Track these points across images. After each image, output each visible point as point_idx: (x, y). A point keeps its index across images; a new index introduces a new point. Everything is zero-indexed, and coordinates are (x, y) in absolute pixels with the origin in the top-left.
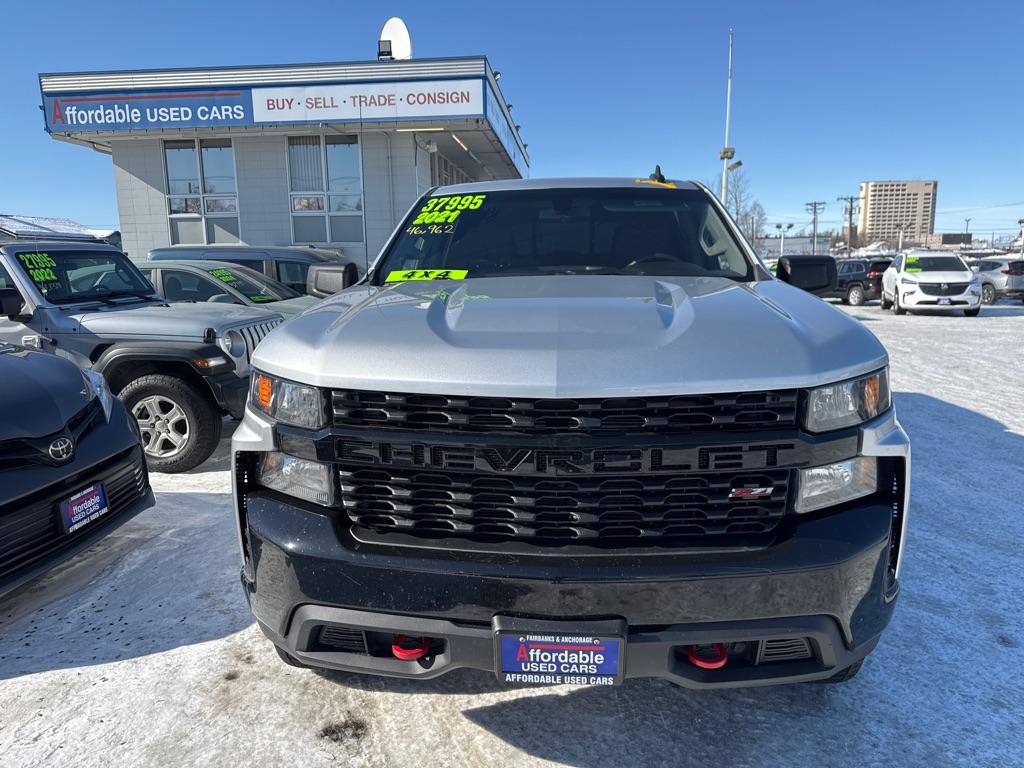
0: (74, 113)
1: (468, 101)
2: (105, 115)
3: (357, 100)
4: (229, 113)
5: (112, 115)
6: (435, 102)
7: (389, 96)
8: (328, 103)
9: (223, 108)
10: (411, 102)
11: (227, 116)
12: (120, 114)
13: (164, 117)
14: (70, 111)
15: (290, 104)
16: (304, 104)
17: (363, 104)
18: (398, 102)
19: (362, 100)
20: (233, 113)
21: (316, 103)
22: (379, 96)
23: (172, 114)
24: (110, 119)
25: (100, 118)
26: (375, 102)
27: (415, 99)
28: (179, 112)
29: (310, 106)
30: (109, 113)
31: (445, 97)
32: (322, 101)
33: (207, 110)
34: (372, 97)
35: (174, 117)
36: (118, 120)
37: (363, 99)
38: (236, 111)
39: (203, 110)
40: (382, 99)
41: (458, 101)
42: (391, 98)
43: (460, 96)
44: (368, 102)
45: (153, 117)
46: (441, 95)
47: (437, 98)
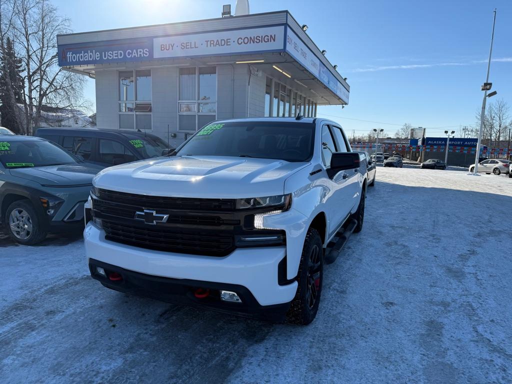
0: (71, 55)
1: (274, 41)
2: (84, 56)
3: (209, 43)
4: (142, 53)
5: (87, 57)
6: (254, 42)
8: (193, 46)
9: (139, 50)
10: (240, 42)
11: (140, 55)
12: (91, 55)
13: (110, 57)
14: (69, 55)
15: (172, 47)
16: (180, 46)
17: (212, 45)
18: (232, 43)
20: (143, 53)
21: (186, 45)
22: (221, 40)
23: (114, 55)
24: (86, 58)
25: (82, 58)
26: (219, 44)
27: (242, 41)
28: (117, 53)
29: (183, 47)
30: (86, 55)
31: (260, 39)
32: (189, 44)
33: (131, 52)
34: (218, 41)
35: (115, 56)
36: (90, 59)
37: (212, 42)
38: (145, 52)
39: (129, 52)
40: (223, 42)
41: (268, 41)
42: (228, 41)
43: (269, 38)
44: (215, 44)
45: (105, 57)
46: (258, 38)
47: (256, 40)
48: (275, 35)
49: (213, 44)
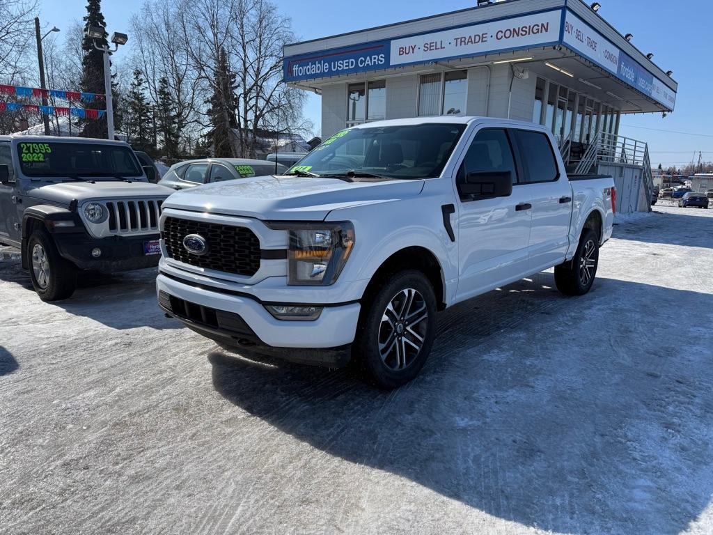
0: (297, 68)
1: (546, 31)
2: (311, 69)
3: (459, 41)
4: (376, 60)
5: (314, 69)
6: (518, 35)
7: (483, 35)
8: (438, 46)
9: (373, 57)
10: (500, 37)
11: (375, 62)
12: (319, 67)
13: (340, 67)
14: (295, 68)
15: (413, 49)
16: (422, 48)
17: (463, 43)
18: (489, 39)
19: (462, 41)
20: (378, 60)
21: (430, 46)
22: (475, 36)
23: (345, 64)
24: (313, 71)
25: (309, 72)
26: (471, 41)
27: (503, 34)
28: (348, 62)
29: (426, 49)
31: (527, 30)
32: (434, 44)
34: (470, 37)
35: (346, 66)
36: (317, 71)
37: (463, 39)
38: (380, 58)
39: (362, 60)
40: (477, 38)
41: (538, 32)
42: (484, 36)
43: (540, 28)
44: (466, 42)
45: (334, 68)
46: (524, 29)
47: (521, 32)
48: (548, 24)
49: (464, 41)
